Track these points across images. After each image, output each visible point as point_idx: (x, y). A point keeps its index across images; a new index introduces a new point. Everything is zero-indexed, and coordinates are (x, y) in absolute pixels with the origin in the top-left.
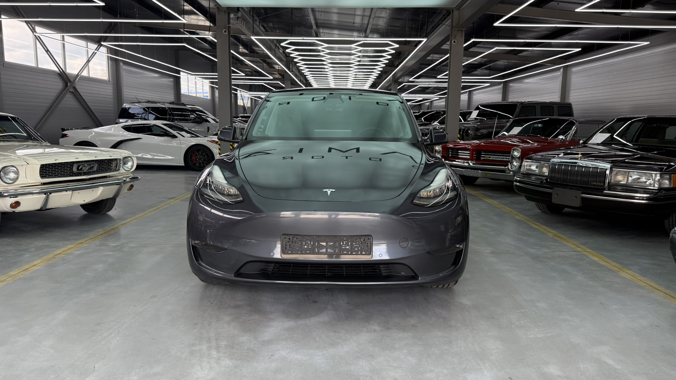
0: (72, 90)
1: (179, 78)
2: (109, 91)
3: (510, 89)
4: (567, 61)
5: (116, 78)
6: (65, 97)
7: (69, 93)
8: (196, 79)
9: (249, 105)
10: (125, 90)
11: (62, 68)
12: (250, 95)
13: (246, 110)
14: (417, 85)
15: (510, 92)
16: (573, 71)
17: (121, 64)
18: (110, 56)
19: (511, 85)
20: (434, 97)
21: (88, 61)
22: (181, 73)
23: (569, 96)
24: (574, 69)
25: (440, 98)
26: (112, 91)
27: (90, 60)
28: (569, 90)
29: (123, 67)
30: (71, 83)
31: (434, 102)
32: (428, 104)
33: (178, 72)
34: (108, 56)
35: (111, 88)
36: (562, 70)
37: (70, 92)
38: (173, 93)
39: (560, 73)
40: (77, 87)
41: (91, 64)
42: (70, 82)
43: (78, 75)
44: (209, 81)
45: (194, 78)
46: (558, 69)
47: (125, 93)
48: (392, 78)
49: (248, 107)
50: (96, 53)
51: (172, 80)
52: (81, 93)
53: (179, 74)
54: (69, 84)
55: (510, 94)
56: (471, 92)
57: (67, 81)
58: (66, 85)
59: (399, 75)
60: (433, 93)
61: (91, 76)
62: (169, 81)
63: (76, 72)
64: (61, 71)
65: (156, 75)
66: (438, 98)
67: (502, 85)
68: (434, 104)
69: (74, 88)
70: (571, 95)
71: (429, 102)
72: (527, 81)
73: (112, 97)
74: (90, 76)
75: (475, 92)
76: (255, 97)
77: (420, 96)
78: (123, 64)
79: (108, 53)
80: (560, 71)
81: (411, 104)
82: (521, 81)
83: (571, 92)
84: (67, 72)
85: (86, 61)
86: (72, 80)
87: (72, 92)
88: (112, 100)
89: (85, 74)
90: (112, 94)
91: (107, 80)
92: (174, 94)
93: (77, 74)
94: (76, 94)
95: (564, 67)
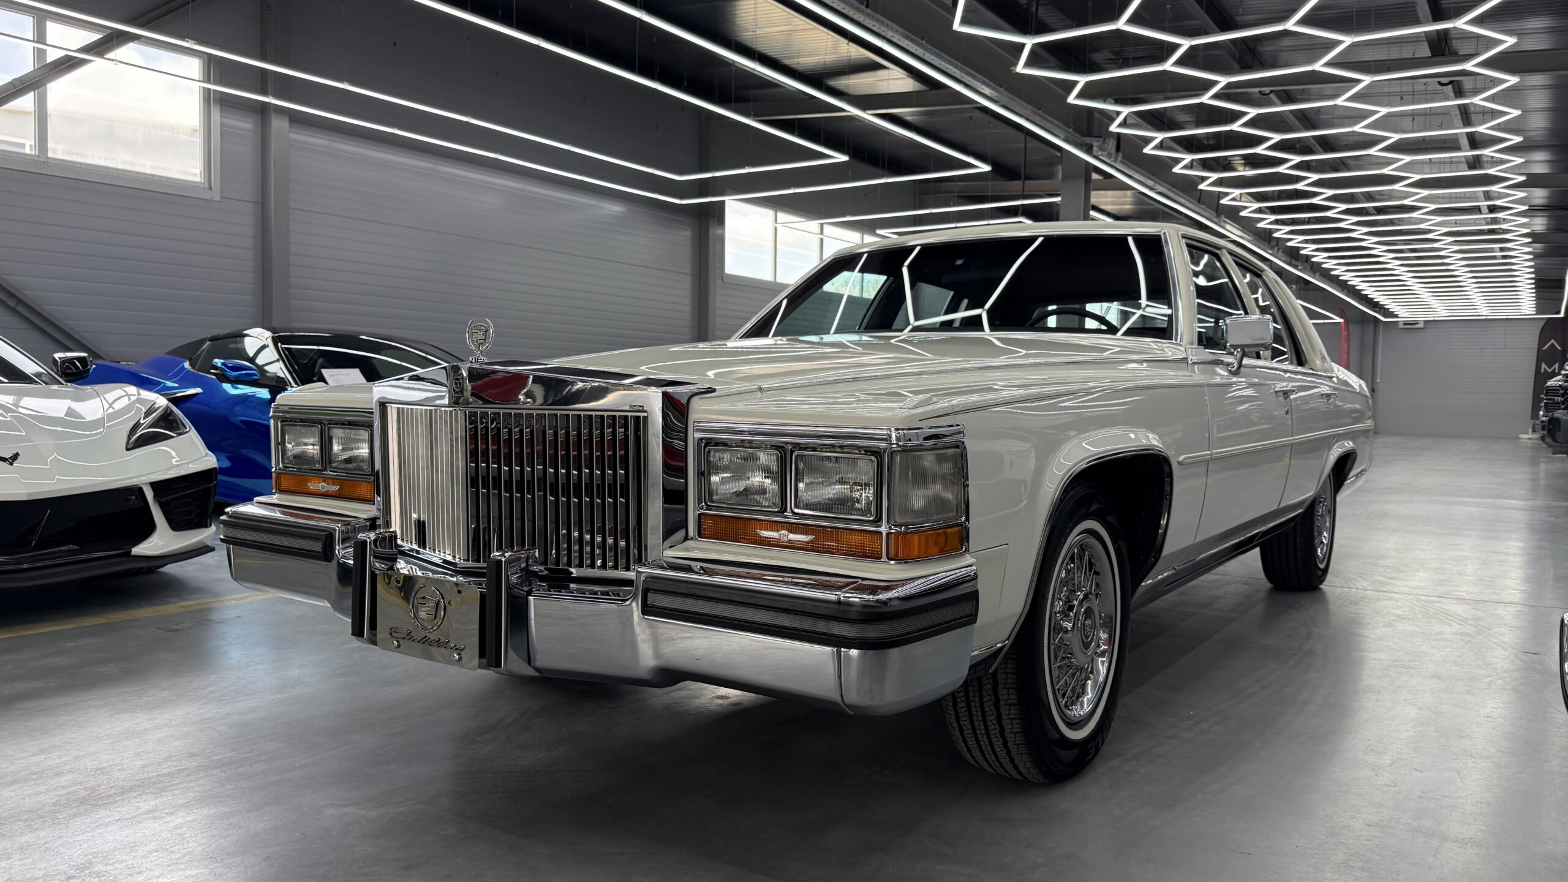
18: (214, 90)
34: (208, 90)
61: (57, 150)
78: (290, 126)
79: (209, 81)
92: (690, 274)
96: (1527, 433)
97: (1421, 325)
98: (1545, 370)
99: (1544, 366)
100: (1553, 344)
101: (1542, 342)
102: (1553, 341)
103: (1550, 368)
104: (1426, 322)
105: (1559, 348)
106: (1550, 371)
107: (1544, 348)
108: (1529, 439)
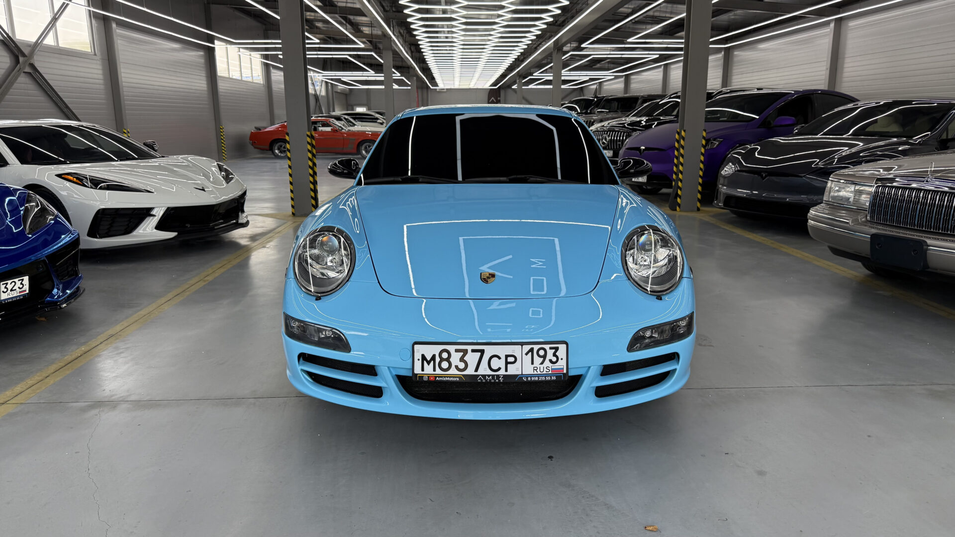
0: (28, 69)
1: (213, 49)
2: (95, 72)
3: (735, 59)
4: (841, 10)
5: (106, 48)
6: (17, 82)
7: (22, 74)
8: (239, 51)
9: (323, 93)
10: (122, 70)
11: (7, 32)
12: (324, 76)
13: (319, 101)
14: (590, 55)
15: (736, 65)
16: (850, 27)
17: (114, 25)
18: (93, 11)
19: (735, 53)
20: (607, 75)
21: (55, 19)
22: (216, 42)
23: (843, 68)
24: (852, 24)
25: (616, 77)
26: (100, 72)
27: (57, 17)
28: (844, 58)
29: (117, 31)
30: (25, 58)
31: (605, 84)
32: (594, 87)
33: (211, 39)
34: (90, 11)
35: (100, 67)
36: (832, 25)
37: (24, 72)
38: (204, 75)
39: (829, 30)
40: (37, 65)
41: (59, 24)
42: (24, 55)
43: (37, 44)
44: (261, 54)
45: (237, 49)
46: (827, 23)
47: (123, 75)
48: (553, 45)
49: (322, 96)
50: (68, 4)
51: (202, 53)
52: (45, 76)
53: (213, 43)
54: (21, 59)
55: (734, 68)
56: (668, 66)
57: (17, 53)
58: (17, 62)
59: (564, 40)
60: (608, 69)
61: (62, 45)
62: (196, 56)
63: (33, 39)
64: (6, 36)
65: (176, 46)
66: (613, 77)
67: (723, 53)
68: (605, 87)
69: (32, 66)
70: (846, 65)
71: (596, 83)
72: (762, 46)
73: (102, 82)
74: (60, 45)
75: (673, 66)
76: (332, 80)
77: (588, 74)
78: (117, 26)
79: (89, 6)
81: (568, 87)
82: (754, 46)
83: (847, 60)
84: (17, 38)
85: (49, 19)
86: (26, 51)
87: (30, 73)
88: (102, 87)
89: (49, 41)
90: (101, 77)
91: (91, 53)
92: (207, 77)
93: (34, 40)
94: (36, 76)
95: (836, 19)
97: (445, 90)
101: (488, 99)
102: (493, 98)
104: (447, 89)
105: (495, 101)
107: (490, 101)
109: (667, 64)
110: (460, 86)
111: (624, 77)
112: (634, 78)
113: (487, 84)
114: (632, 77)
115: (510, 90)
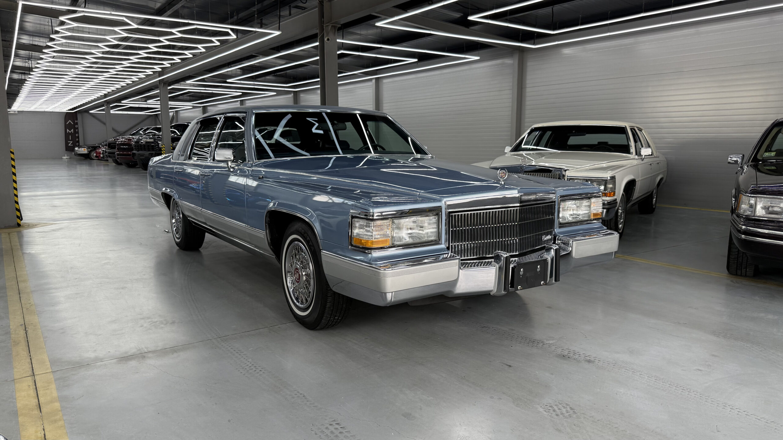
16: (384, 82)
25: (194, 107)
31: (181, 112)
36: (374, 81)
39: (372, 84)
66: (192, 107)
67: (292, 94)
68: (181, 115)
77: (171, 104)
80: (372, 81)
95: (376, 78)
96: (65, 156)
97: (17, 113)
98: (68, 132)
99: (68, 130)
100: (70, 122)
101: (66, 122)
102: (70, 121)
103: (70, 131)
104: (18, 111)
105: (73, 124)
106: (70, 132)
107: (67, 123)
108: (66, 158)
109: (242, 100)
110: (36, 109)
111: (202, 108)
112: (209, 109)
113: (65, 109)
114: (209, 108)
115: (86, 114)
